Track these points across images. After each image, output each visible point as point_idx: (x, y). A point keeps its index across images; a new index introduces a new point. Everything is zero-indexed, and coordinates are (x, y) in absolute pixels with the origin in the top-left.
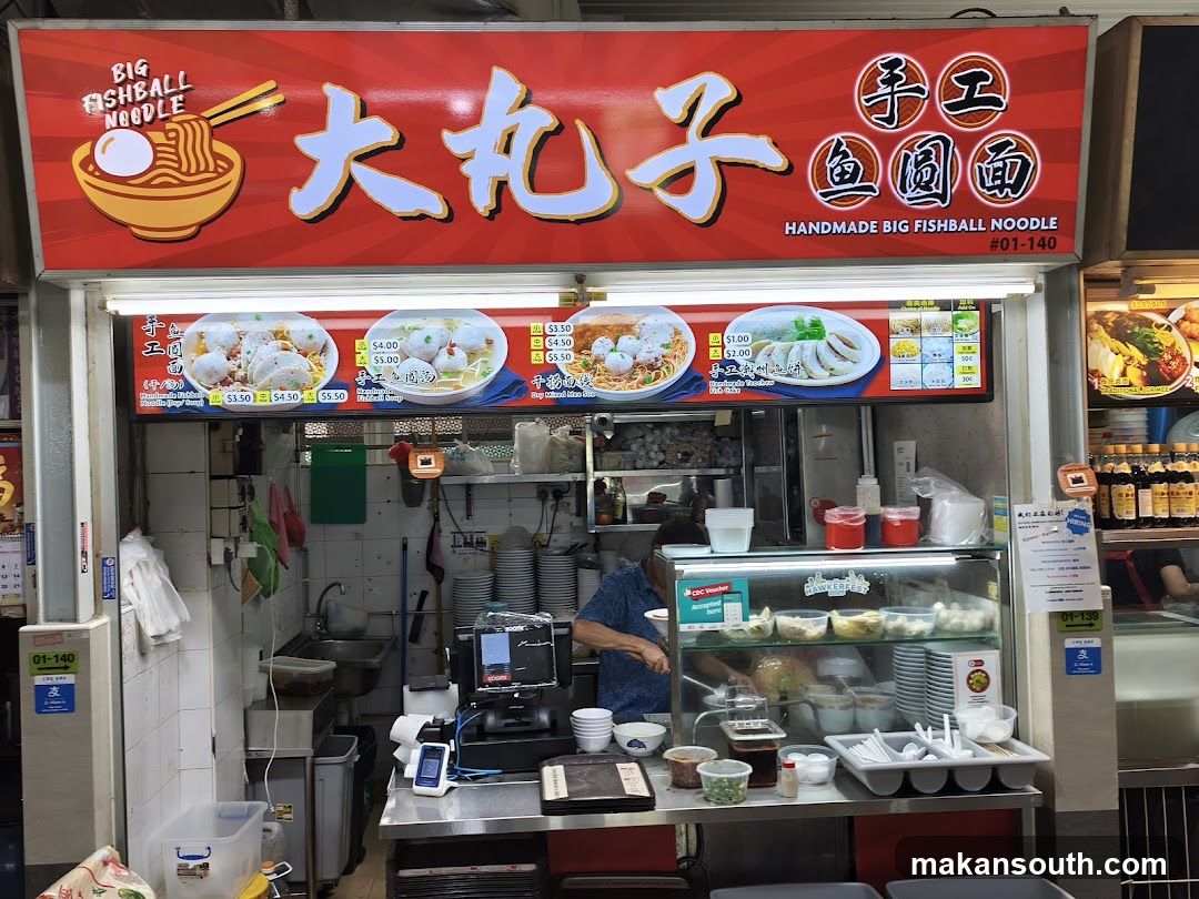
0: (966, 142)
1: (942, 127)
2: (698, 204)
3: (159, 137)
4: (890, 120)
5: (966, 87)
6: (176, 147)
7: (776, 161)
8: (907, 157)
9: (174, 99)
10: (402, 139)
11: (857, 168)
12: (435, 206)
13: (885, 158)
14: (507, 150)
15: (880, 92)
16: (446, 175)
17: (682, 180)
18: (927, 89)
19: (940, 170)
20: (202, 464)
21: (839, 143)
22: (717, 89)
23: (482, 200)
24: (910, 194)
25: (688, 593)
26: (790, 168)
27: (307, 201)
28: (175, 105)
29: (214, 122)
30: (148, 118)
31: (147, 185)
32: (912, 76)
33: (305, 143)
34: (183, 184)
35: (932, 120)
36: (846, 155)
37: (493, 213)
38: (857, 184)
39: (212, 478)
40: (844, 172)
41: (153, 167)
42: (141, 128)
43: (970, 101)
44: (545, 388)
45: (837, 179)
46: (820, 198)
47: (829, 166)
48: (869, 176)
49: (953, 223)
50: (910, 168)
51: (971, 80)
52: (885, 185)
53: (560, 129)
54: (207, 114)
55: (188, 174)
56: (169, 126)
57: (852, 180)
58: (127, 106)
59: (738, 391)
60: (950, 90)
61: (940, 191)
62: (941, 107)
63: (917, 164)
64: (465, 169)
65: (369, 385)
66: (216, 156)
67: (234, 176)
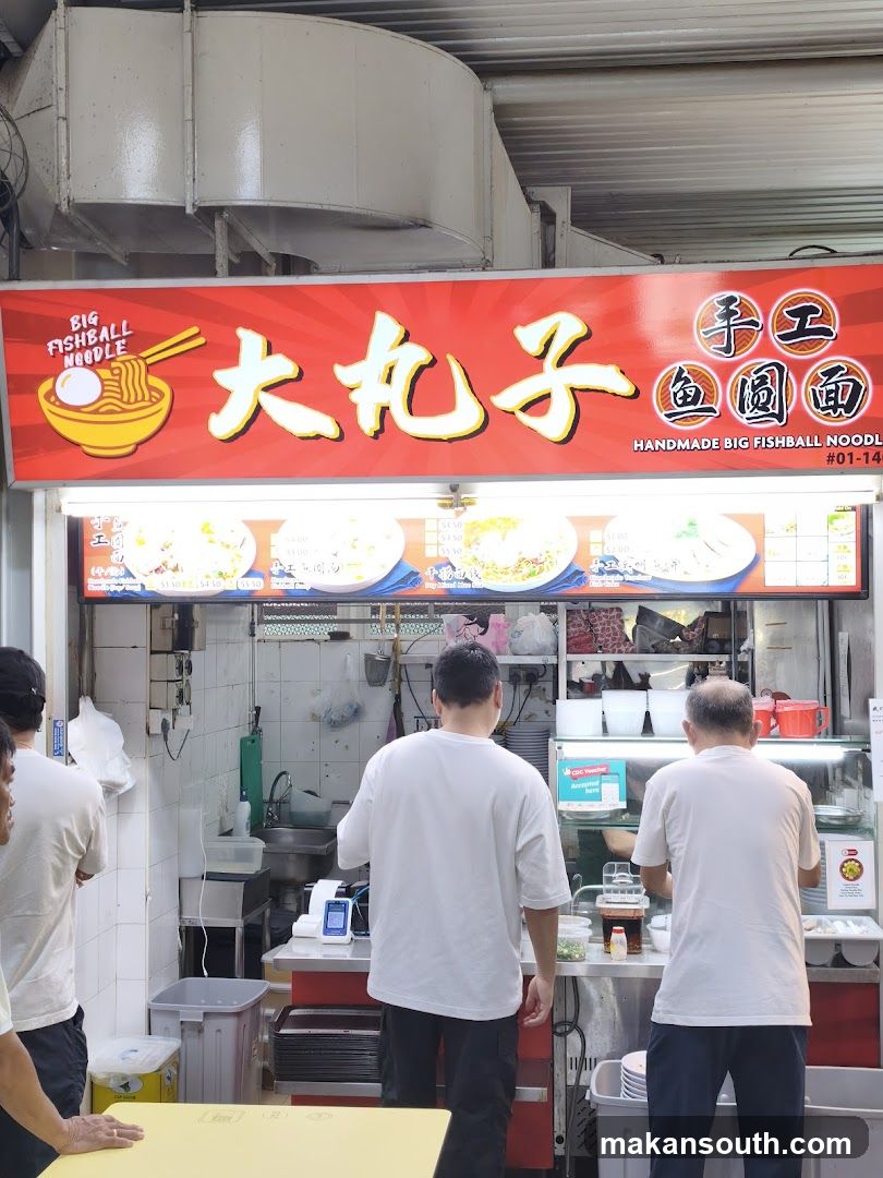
0: (800, 368)
1: (775, 353)
2: (554, 424)
3: (105, 373)
4: (727, 350)
5: (798, 320)
6: (119, 382)
7: (624, 387)
8: (744, 382)
9: (118, 343)
10: (301, 373)
11: (698, 391)
12: (329, 428)
13: (724, 381)
14: (389, 381)
15: (717, 325)
16: (337, 402)
17: (539, 404)
18: (761, 322)
19: (776, 393)
20: (144, 641)
21: (681, 371)
22: (568, 326)
23: (368, 422)
24: (748, 414)
25: (568, 772)
26: (637, 393)
27: (224, 424)
28: (119, 348)
29: (149, 361)
30: (97, 359)
31: (96, 412)
32: (746, 311)
33: (223, 377)
34: (124, 411)
35: (766, 349)
36: (687, 381)
37: (377, 435)
38: (699, 406)
39: (152, 652)
40: (686, 396)
41: (101, 398)
42: (93, 366)
43: (802, 331)
44: (437, 579)
45: (680, 402)
46: (665, 419)
47: (672, 390)
48: (710, 396)
49: (790, 440)
50: (748, 391)
51: (802, 313)
52: (724, 407)
53: (433, 362)
54: (144, 354)
55: (128, 403)
56: (113, 364)
57: (694, 402)
58: (82, 349)
59: (617, 585)
60: (781, 323)
61: (777, 412)
62: (774, 338)
63: (754, 387)
64: (354, 397)
65: (282, 574)
66: (151, 388)
67: (165, 404)
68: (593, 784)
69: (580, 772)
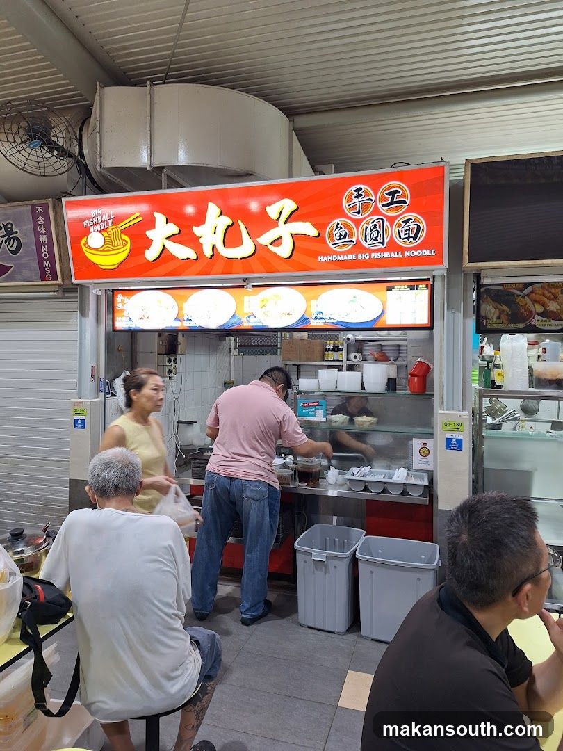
0: (392, 220)
1: (381, 214)
2: (284, 250)
3: (105, 234)
4: (358, 213)
5: (391, 197)
6: (110, 237)
7: (314, 232)
8: (366, 227)
9: (109, 221)
10: (180, 231)
11: (346, 233)
12: (192, 254)
13: (358, 228)
14: (215, 233)
15: (354, 202)
16: (194, 243)
17: (277, 241)
18: (373, 199)
19: (381, 232)
20: (155, 350)
21: (338, 224)
22: (288, 205)
23: (208, 253)
24: (368, 243)
25: (302, 404)
26: (319, 234)
27: (151, 254)
28: (110, 223)
29: (122, 228)
30: (102, 228)
31: (103, 251)
32: (367, 194)
33: (149, 234)
34: (113, 250)
35: (377, 211)
36: (341, 228)
37: (211, 256)
38: (346, 240)
39: (158, 354)
40: (341, 235)
41: (104, 244)
42: (100, 231)
43: (392, 202)
44: (249, 322)
45: (338, 238)
46: (332, 247)
47: (334, 233)
48: (351, 235)
49: (388, 254)
50: (368, 232)
51: (393, 194)
52: (358, 239)
53: (233, 224)
54: (119, 226)
55: (114, 246)
56: (108, 230)
57: (345, 237)
58: (96, 224)
59: (323, 324)
60: (383, 199)
61: (381, 241)
62: (380, 206)
63: (371, 230)
64: (201, 240)
65: (188, 320)
66: (123, 240)
67: (128, 246)
68: (311, 410)
69: (307, 405)
